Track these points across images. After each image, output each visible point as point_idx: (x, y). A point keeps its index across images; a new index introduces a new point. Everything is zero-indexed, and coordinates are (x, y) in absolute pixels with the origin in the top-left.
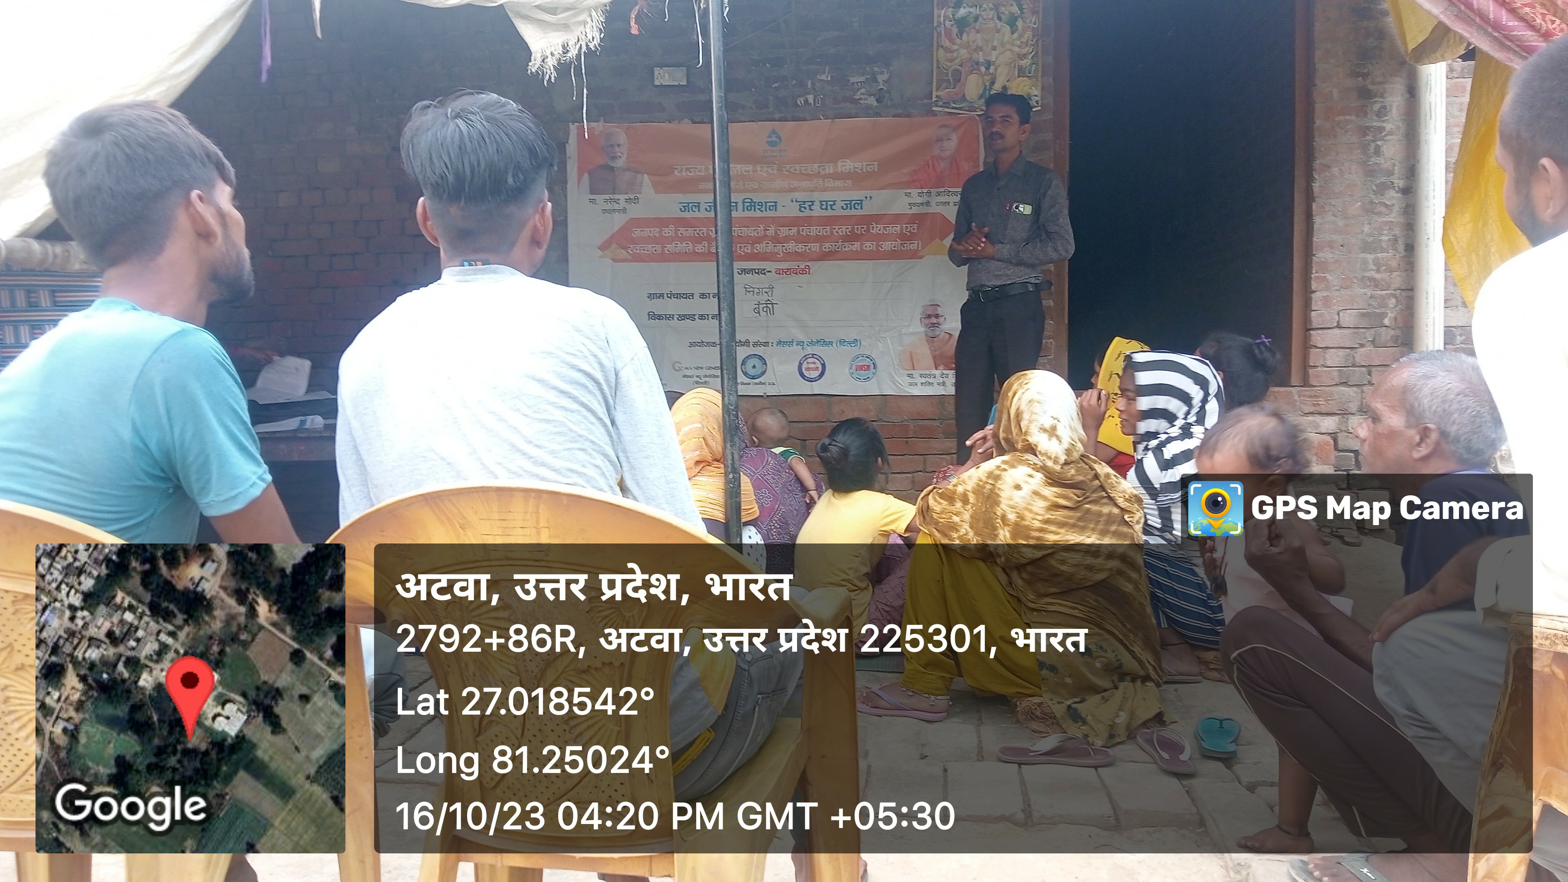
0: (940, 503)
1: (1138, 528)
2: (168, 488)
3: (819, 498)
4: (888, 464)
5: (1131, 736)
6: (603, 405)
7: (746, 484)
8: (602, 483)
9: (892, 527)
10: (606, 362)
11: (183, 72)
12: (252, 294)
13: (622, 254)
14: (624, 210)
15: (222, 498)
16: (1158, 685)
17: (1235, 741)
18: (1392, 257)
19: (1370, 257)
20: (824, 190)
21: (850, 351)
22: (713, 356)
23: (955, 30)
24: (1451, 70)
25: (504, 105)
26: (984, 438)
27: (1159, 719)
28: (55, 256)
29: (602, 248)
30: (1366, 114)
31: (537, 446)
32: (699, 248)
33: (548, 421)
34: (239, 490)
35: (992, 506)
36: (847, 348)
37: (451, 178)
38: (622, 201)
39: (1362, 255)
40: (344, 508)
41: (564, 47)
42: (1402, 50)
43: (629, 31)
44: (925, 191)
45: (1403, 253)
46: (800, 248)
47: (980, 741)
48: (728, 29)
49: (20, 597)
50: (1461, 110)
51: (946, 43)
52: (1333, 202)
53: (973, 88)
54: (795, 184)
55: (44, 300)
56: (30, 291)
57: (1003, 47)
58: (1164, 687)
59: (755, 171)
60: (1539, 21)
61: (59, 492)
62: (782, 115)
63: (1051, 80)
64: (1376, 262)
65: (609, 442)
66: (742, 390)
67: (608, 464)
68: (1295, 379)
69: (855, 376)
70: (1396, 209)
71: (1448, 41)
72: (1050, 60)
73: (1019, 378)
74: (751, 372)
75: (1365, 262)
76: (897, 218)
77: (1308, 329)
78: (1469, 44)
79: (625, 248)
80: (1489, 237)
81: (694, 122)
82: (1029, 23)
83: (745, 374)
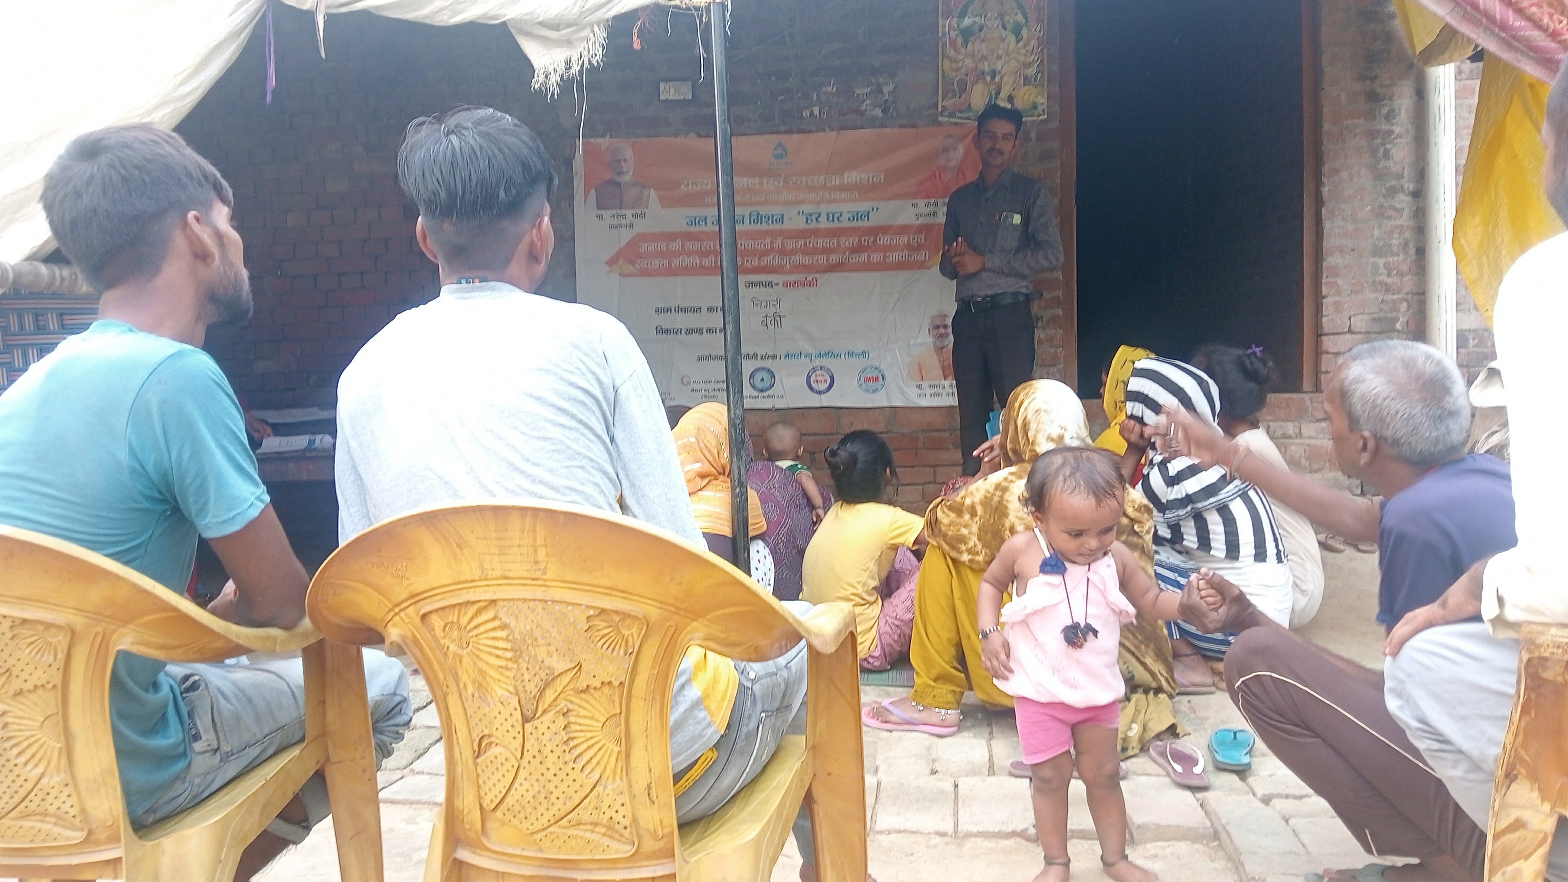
0: (948, 516)
1: (1149, 538)
2: (166, 510)
3: (825, 514)
4: (896, 475)
5: (1144, 749)
6: (602, 421)
7: (753, 497)
8: (601, 500)
9: (900, 540)
10: (606, 380)
11: (188, 94)
12: (251, 314)
13: (629, 268)
14: (631, 226)
15: (220, 520)
16: (1171, 697)
17: (1249, 752)
18: (1403, 261)
19: (1381, 262)
20: (831, 201)
21: (859, 363)
22: (718, 370)
23: (960, 40)
24: (1459, 72)
25: (499, 120)
26: (991, 448)
27: (1172, 731)
28: (63, 280)
29: (607, 263)
30: (1374, 118)
31: (535, 464)
32: (706, 262)
33: (546, 439)
34: (239, 511)
35: (1000, 518)
36: (855, 360)
37: (443, 195)
38: (629, 217)
39: (1372, 260)
40: (343, 527)
41: (566, 63)
42: (1410, 52)
43: (632, 47)
44: (932, 201)
45: (1414, 257)
46: (807, 260)
47: (991, 757)
48: (731, 44)
49: (18, 622)
50: (1470, 112)
51: (951, 52)
52: (1342, 206)
53: (978, 99)
54: (802, 196)
55: (53, 323)
56: (37, 315)
57: (1009, 55)
58: (1177, 698)
59: (761, 184)
60: (1546, 20)
61: (56, 516)
62: (788, 128)
63: (1057, 88)
64: (1387, 266)
65: (608, 460)
66: (748, 403)
67: (607, 481)
68: (1307, 385)
69: (864, 387)
70: (1406, 212)
71: (1456, 43)
72: (1055, 68)
73: (1025, 388)
74: (760, 385)
75: (1376, 267)
76: (903, 230)
77: (1319, 334)
78: (1477, 46)
79: (633, 263)
80: (1499, 239)
81: (699, 136)
82: (1033, 33)
83: (753, 387)
